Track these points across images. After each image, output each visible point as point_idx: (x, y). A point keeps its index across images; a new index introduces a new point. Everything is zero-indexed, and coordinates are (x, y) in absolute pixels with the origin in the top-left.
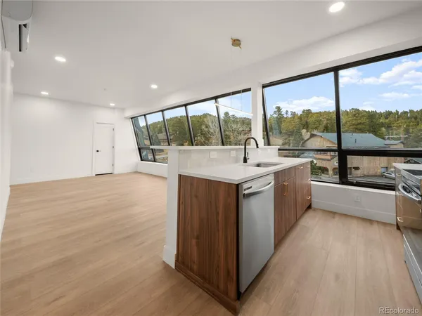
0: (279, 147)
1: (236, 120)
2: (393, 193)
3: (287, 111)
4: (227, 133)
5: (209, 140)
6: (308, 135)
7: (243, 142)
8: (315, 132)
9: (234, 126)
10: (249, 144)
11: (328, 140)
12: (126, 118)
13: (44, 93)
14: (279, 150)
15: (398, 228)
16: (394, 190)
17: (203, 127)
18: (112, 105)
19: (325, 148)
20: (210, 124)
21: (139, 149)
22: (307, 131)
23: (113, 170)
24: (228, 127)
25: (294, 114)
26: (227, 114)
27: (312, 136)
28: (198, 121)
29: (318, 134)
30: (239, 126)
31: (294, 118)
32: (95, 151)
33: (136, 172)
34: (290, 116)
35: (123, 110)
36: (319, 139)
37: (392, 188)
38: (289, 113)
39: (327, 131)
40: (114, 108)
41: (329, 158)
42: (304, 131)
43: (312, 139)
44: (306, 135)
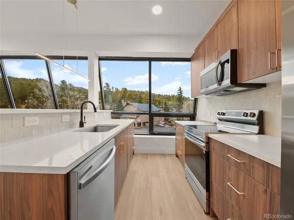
0: (112, 111)
1: (73, 89)
2: (174, 137)
3: (113, 87)
4: (64, 98)
5: (43, 104)
6: (125, 104)
7: (80, 106)
8: (129, 102)
9: (71, 93)
10: (86, 108)
11: (136, 107)
14: (112, 113)
15: (177, 156)
16: (175, 135)
17: (36, 91)
20: (45, 89)
22: (125, 101)
24: (65, 93)
25: (117, 89)
26: (63, 82)
27: (128, 104)
28: (30, 85)
29: (131, 103)
30: (76, 93)
31: (117, 92)
34: (115, 91)
36: (131, 106)
37: (174, 134)
38: (114, 89)
41: (136, 117)
42: (123, 101)
43: (127, 106)
44: (124, 104)
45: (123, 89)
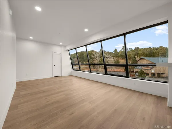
3: (128, 48)
8: (142, 57)
11: (149, 61)
12: (66, 50)
13: (31, 38)
17: (92, 56)
18: (61, 44)
19: (147, 64)
21: (72, 65)
22: (138, 57)
23: (61, 74)
25: (131, 49)
26: (101, 50)
27: (141, 59)
29: (144, 58)
31: (131, 51)
32: (53, 66)
33: (71, 76)
34: (129, 51)
35: (65, 46)
36: (144, 60)
38: (129, 49)
39: (147, 57)
40: (61, 46)
41: (149, 69)
42: (136, 57)
43: (141, 60)
44: (138, 59)
45: (136, 48)
